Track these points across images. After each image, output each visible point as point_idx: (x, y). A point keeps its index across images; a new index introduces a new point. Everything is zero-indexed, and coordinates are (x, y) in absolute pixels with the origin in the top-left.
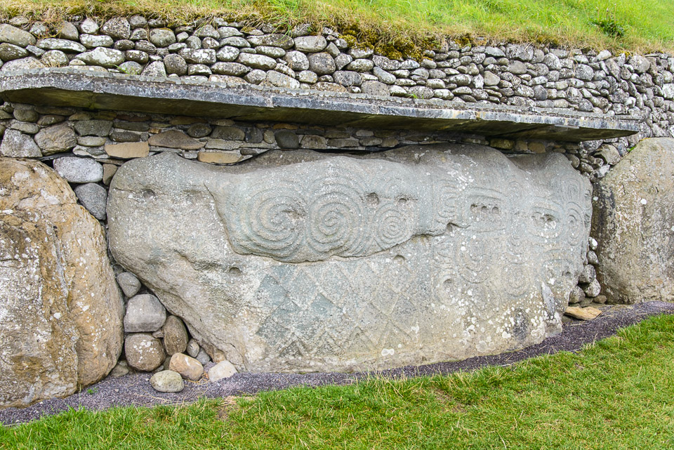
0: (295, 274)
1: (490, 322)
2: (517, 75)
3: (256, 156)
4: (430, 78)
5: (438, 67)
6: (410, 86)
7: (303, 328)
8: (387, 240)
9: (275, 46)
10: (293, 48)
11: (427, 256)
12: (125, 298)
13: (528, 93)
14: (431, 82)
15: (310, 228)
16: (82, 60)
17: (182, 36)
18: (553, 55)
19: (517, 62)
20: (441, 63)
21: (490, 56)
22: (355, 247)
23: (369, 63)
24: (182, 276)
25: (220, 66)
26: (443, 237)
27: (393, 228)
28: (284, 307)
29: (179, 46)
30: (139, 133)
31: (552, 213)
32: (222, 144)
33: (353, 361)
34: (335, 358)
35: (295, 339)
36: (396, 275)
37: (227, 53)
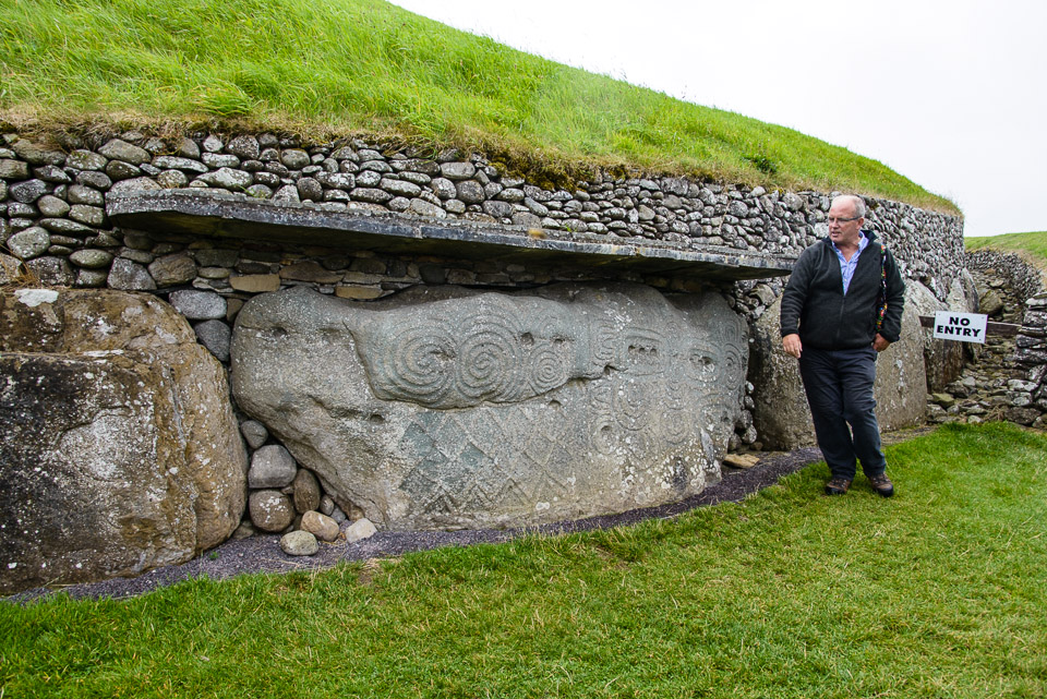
0: (443, 422)
1: (649, 472)
2: (672, 210)
3: (398, 292)
4: (584, 210)
5: (592, 200)
6: (563, 219)
7: (450, 481)
8: (542, 384)
9: (419, 172)
10: (439, 174)
11: (584, 401)
12: (250, 450)
13: (683, 229)
14: (584, 215)
15: (460, 371)
16: (204, 181)
17: (316, 159)
18: (708, 190)
19: (671, 196)
20: (594, 195)
21: (645, 189)
22: (508, 391)
23: (519, 193)
24: (317, 425)
25: (360, 192)
26: (600, 381)
27: (548, 371)
28: (431, 458)
29: (315, 168)
30: (268, 264)
31: (710, 356)
32: (360, 278)
33: (505, 517)
34: (486, 514)
35: (442, 493)
36: (551, 422)
37: (366, 178)
